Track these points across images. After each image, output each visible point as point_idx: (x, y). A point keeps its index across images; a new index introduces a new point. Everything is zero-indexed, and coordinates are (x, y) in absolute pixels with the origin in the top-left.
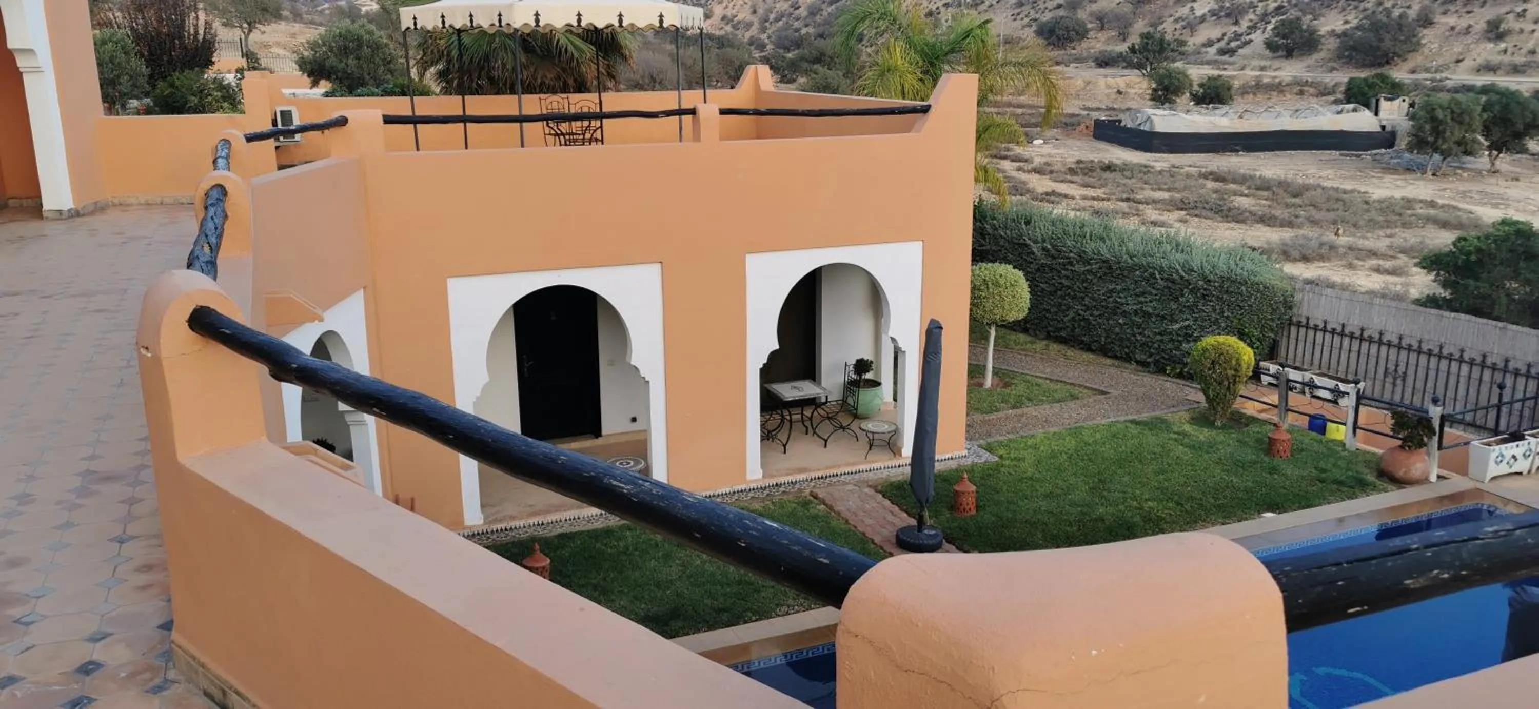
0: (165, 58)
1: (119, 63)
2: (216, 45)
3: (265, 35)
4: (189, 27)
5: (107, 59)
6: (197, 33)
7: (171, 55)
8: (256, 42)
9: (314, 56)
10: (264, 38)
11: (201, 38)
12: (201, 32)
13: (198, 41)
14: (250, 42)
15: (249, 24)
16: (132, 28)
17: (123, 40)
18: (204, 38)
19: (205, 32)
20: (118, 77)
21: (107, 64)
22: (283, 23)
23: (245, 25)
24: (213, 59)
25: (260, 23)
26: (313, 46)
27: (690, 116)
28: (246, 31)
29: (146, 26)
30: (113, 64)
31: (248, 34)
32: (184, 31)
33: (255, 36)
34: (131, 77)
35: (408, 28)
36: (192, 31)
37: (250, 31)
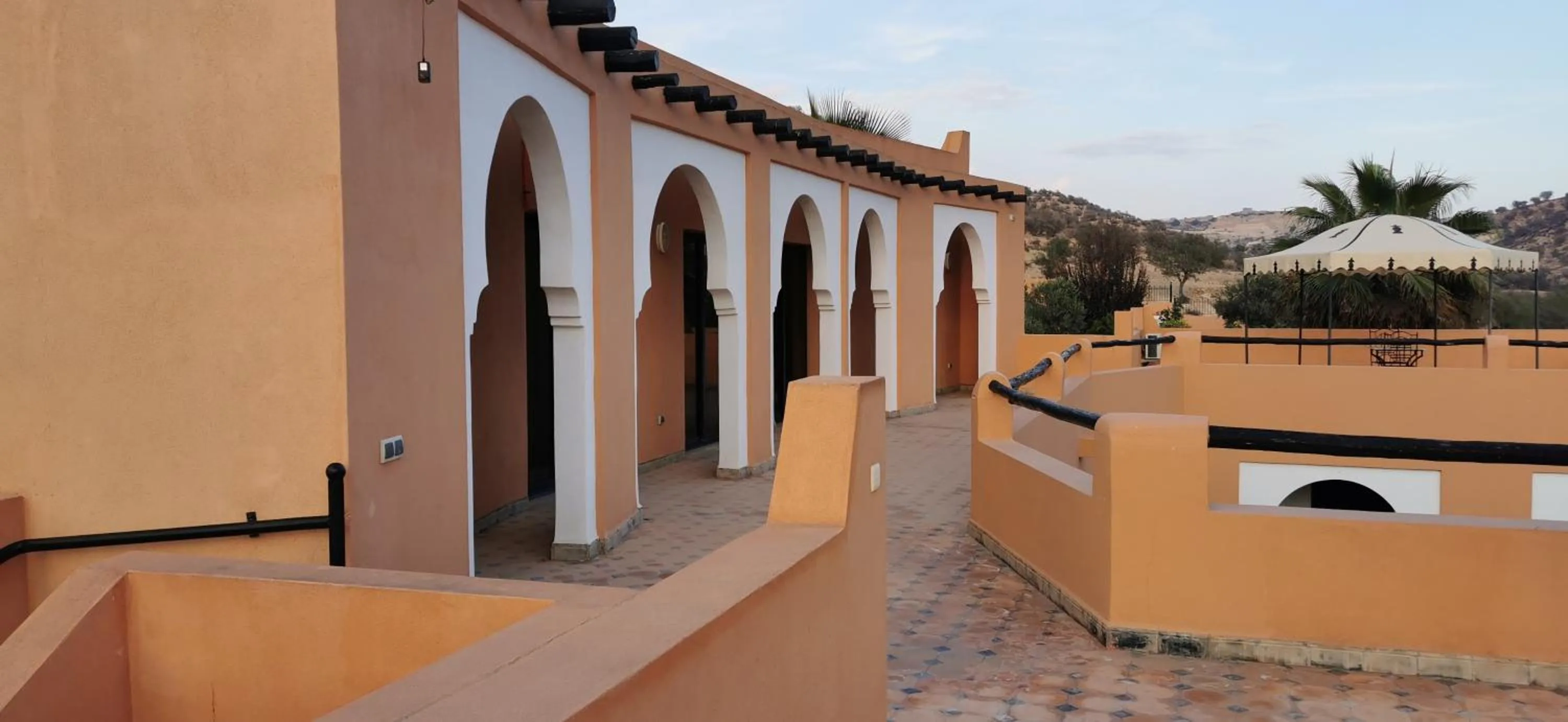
0: (1104, 301)
1: (1065, 304)
2: (1147, 291)
3: (1198, 282)
4: (1126, 276)
5: (1057, 301)
6: (1132, 280)
7: (1108, 299)
8: (1190, 289)
9: (1230, 299)
10: (1198, 285)
11: (1134, 285)
12: (1135, 280)
13: (1132, 287)
14: (1184, 288)
15: (1186, 273)
16: (1081, 276)
17: (1070, 286)
18: (1137, 284)
19: (1138, 279)
20: (1063, 315)
21: (1056, 304)
22: (1221, 271)
23: (1182, 274)
24: (1143, 303)
25: (1196, 271)
26: (1230, 291)
27: (1481, 346)
28: (1182, 278)
29: (1091, 277)
30: (1060, 305)
31: (1184, 281)
32: (1122, 278)
33: (1189, 283)
34: (1072, 316)
35: (1249, 274)
36: (1128, 280)
37: (1186, 278)
